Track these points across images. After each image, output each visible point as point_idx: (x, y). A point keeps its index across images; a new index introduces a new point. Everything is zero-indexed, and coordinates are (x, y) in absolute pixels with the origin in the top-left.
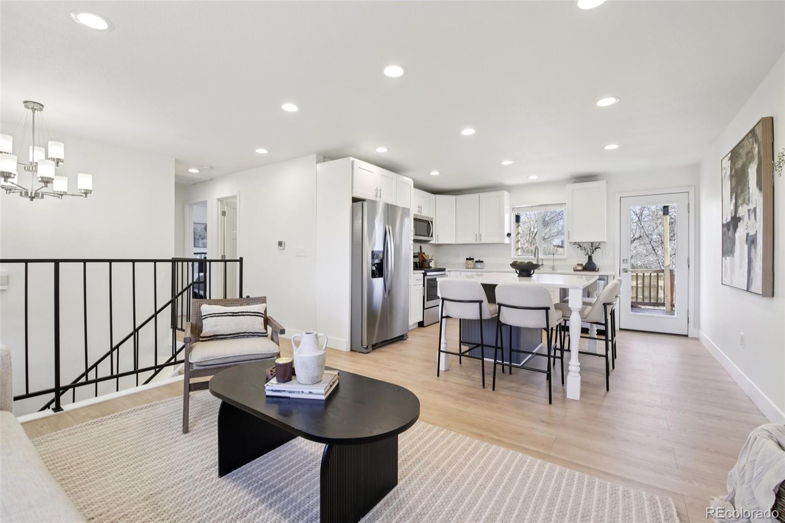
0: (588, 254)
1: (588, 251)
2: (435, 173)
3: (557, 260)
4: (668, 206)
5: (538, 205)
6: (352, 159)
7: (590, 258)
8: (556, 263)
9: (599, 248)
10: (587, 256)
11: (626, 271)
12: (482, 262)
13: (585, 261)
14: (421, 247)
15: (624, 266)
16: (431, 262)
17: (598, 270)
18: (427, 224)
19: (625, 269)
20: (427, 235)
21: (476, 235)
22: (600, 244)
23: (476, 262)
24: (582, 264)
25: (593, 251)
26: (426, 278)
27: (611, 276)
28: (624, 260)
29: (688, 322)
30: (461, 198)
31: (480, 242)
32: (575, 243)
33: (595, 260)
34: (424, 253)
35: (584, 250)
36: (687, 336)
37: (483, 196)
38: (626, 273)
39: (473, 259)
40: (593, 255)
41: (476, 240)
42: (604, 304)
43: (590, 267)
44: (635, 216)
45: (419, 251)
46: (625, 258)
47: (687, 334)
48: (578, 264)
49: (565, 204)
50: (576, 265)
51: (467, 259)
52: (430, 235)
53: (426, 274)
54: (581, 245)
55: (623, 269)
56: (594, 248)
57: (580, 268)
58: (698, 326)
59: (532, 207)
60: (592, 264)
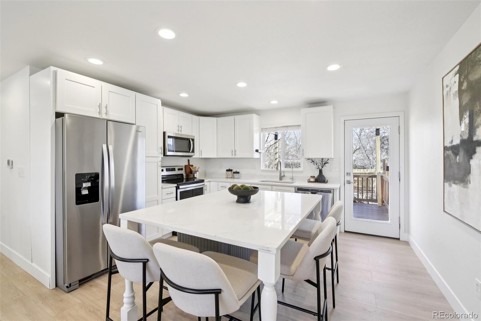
0: (319, 168)
1: (319, 166)
2: (184, 95)
3: (295, 172)
4: (379, 129)
5: (281, 126)
6: (53, 68)
7: (321, 171)
8: (294, 175)
9: (328, 163)
10: (319, 170)
11: (349, 182)
12: (238, 173)
13: (316, 174)
14: (189, 160)
15: (348, 178)
16: (196, 173)
17: (327, 182)
18: (188, 141)
19: (349, 181)
20: (188, 151)
21: (232, 151)
22: (328, 160)
23: (234, 173)
24: (314, 177)
25: (323, 166)
26: (179, 191)
27: (337, 189)
28: (347, 174)
29: (400, 228)
30: (221, 119)
31: (235, 157)
32: (309, 159)
33: (325, 173)
34: (192, 166)
35: (316, 165)
36: (399, 239)
37: (238, 117)
38: (349, 184)
39: (231, 170)
40: (323, 169)
41: (232, 155)
42: (315, 259)
43: (320, 179)
44: (357, 136)
45: (187, 164)
46: (348, 172)
47: (399, 238)
48: (311, 177)
49: (301, 125)
50: (310, 176)
51: (227, 170)
52: (191, 151)
53: (179, 187)
54: (314, 160)
55: (347, 181)
56: (323, 163)
57: (312, 180)
58: (408, 231)
59: (276, 127)
60: (322, 177)
